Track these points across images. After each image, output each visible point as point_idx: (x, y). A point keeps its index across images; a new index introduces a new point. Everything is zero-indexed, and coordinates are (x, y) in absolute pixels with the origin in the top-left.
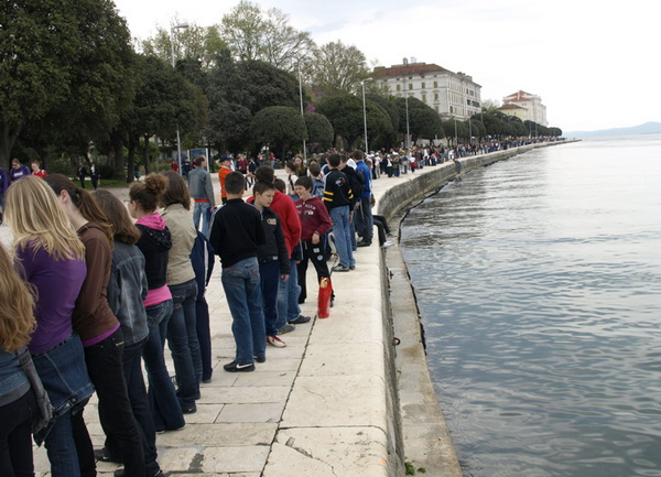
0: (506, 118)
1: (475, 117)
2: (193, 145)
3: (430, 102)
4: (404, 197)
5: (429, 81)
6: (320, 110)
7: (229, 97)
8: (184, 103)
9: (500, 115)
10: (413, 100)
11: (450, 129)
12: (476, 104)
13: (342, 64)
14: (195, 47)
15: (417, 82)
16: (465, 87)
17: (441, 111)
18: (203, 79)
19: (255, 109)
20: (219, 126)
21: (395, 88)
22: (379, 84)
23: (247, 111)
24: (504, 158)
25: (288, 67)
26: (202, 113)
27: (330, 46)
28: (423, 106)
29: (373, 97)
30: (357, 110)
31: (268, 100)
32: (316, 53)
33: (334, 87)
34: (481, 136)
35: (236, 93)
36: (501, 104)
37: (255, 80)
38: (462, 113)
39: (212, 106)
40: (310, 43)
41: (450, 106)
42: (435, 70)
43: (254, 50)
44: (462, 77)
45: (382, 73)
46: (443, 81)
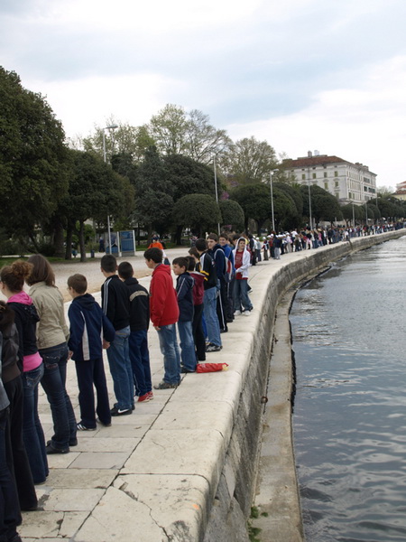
0: (399, 203)
1: (371, 202)
2: (123, 227)
3: (331, 190)
4: (300, 272)
5: (330, 170)
6: (234, 196)
7: (154, 187)
8: (113, 192)
9: (393, 200)
10: (315, 188)
11: (348, 213)
12: (372, 191)
13: (255, 158)
14: (128, 144)
15: (319, 172)
16: (363, 175)
17: (341, 197)
18: (132, 172)
19: (177, 196)
20: (147, 211)
21: (300, 177)
22: (287, 173)
23: (170, 198)
24: (396, 237)
25: (208, 160)
26: (129, 200)
27: (244, 142)
28: (324, 192)
29: (280, 186)
30: (266, 196)
31: (188, 189)
32: (232, 148)
33: (248, 177)
34: (376, 218)
35: (161, 183)
36: (395, 190)
37: (177, 171)
38: (360, 199)
39: (140, 194)
40: (227, 139)
41: (349, 192)
42: (335, 161)
43: (178, 146)
44: (359, 167)
45: (290, 164)
46: (342, 171)
